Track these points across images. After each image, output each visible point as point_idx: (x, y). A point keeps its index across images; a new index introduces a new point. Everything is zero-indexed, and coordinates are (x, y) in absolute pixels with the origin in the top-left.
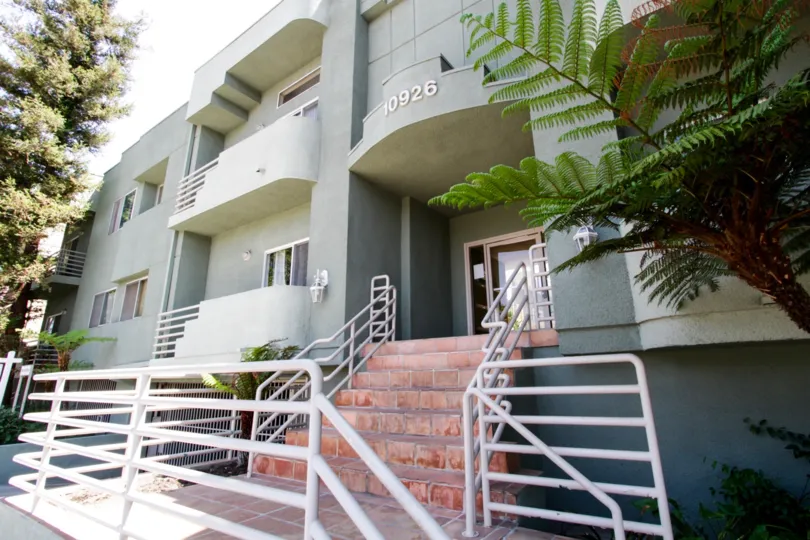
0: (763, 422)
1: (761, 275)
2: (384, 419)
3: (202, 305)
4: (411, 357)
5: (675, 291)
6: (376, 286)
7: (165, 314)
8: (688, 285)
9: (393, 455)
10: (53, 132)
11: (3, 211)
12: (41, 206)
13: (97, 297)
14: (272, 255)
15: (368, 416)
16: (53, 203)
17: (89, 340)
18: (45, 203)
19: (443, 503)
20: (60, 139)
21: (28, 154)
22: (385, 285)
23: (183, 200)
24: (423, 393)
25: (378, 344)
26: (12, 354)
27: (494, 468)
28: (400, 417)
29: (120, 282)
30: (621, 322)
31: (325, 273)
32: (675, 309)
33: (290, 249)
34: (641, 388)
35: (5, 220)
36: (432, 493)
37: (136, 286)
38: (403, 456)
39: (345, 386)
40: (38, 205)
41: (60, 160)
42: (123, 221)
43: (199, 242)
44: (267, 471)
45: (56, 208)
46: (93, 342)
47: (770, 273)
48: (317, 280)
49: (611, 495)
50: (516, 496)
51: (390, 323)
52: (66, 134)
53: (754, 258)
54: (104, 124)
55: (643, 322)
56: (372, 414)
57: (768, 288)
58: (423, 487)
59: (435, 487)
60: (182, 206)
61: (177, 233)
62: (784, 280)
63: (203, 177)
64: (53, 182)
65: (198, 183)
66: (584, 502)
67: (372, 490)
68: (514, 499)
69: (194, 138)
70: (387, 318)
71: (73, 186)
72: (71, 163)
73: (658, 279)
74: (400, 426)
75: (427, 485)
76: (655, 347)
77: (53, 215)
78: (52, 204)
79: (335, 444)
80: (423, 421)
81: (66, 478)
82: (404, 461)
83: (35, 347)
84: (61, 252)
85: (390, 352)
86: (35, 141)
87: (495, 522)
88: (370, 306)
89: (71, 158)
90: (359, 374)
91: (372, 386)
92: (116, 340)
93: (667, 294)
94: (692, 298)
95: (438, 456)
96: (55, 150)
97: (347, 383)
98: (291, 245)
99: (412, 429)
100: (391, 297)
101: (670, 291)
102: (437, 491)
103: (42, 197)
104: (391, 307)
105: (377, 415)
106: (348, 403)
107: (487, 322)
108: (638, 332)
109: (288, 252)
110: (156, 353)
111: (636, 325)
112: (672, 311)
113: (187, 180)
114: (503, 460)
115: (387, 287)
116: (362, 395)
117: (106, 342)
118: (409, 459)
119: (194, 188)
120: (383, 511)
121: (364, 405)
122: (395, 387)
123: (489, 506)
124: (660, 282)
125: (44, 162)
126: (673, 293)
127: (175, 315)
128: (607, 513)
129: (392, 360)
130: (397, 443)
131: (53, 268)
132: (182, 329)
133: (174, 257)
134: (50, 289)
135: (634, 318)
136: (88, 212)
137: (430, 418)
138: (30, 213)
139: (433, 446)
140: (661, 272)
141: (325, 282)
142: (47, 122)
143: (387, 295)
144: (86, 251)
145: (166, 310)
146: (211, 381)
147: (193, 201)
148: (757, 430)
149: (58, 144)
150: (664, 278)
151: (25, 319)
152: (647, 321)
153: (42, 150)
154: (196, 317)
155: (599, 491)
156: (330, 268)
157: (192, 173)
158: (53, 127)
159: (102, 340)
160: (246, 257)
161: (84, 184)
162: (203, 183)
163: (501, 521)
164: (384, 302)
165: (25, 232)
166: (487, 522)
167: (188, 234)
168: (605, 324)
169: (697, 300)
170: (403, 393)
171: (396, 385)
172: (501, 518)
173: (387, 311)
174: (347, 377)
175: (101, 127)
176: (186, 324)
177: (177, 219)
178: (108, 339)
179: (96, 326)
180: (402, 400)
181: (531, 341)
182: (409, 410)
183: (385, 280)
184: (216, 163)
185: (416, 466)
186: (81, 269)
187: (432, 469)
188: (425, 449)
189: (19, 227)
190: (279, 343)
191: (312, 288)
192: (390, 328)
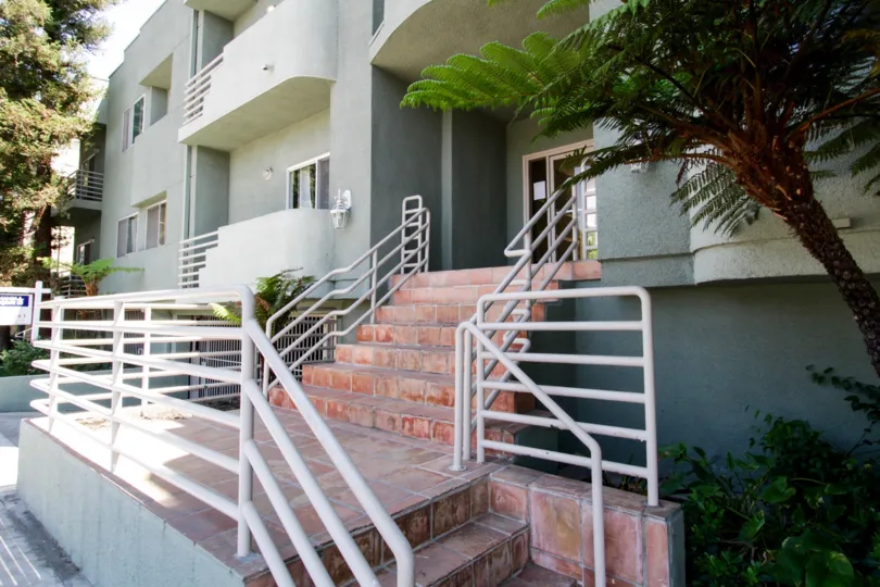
0: (829, 370)
1: (768, 190)
2: (400, 355)
3: (222, 231)
4: (439, 290)
5: (727, 212)
6: (407, 208)
7: (187, 241)
8: (745, 206)
9: (404, 392)
10: (40, 26)
11: (3, 126)
12: (42, 118)
13: (120, 223)
14: (297, 172)
15: (385, 352)
16: (56, 116)
17: (115, 270)
18: (45, 115)
19: (444, 440)
20: (50, 34)
21: (16, 55)
22: (417, 207)
23: (192, 107)
24: (444, 329)
25: (408, 275)
26: (39, 284)
27: (502, 407)
28: (416, 353)
29: (141, 206)
30: (674, 252)
31: (347, 194)
32: (725, 236)
33: (314, 165)
34: (644, 325)
35: (7, 137)
36: (435, 430)
37: (156, 209)
38: (415, 393)
39: (367, 320)
40: (38, 117)
41: (53, 62)
42: (136, 133)
43: (216, 158)
44: (283, 404)
45: (59, 122)
46: (118, 272)
47: (778, 187)
48: (339, 201)
49: (593, 435)
50: (514, 435)
51: (423, 250)
52: (58, 28)
53: (761, 168)
54: (98, 14)
55: (696, 251)
56: (389, 351)
57: (778, 206)
58: (426, 423)
59: (438, 424)
60: (192, 115)
61: (190, 148)
62: (795, 197)
63: (209, 78)
64: (53, 90)
65: (205, 85)
66: (568, 442)
67: (378, 425)
68: (512, 438)
69: (196, 27)
70: (420, 245)
71: (75, 93)
72: (68, 65)
73: (704, 198)
74: (416, 363)
75: (430, 422)
76: (704, 280)
77: (58, 129)
78: (54, 116)
79: (348, 379)
80: (439, 357)
81: (77, 404)
82: (414, 398)
83: (67, 278)
84: (79, 172)
85: (421, 285)
86: (22, 38)
87: (488, 459)
88: (401, 228)
89: (66, 59)
90: (383, 308)
91: (396, 322)
92: (144, 270)
93: (716, 216)
94: (750, 221)
95: (447, 394)
96: (45, 49)
97: (369, 317)
98: (315, 160)
99: (428, 366)
100: (424, 222)
101: (721, 213)
102: (439, 428)
103: (42, 108)
104: (424, 232)
105: (394, 351)
106: (369, 338)
107: (511, 249)
108: (691, 264)
109: (312, 169)
110: (181, 284)
111: (690, 255)
112: (723, 237)
113: (195, 82)
114: (511, 400)
115: (420, 209)
116: (383, 330)
117: (132, 273)
118: (420, 396)
119: (202, 91)
120: (383, 444)
121: (383, 341)
122: (419, 323)
123: (482, 443)
124: (706, 201)
125: (37, 65)
126: (724, 214)
127: (197, 242)
128: (586, 453)
129: (420, 293)
130: (408, 380)
131: (72, 191)
132: (203, 258)
133: (189, 176)
134: (69, 215)
135: (688, 246)
136: (96, 124)
137: (447, 356)
138: (32, 127)
139: (442, 384)
140: (706, 189)
141: (348, 204)
142: (31, 14)
143: (420, 218)
144: (102, 172)
145: (187, 236)
146: (222, 312)
147: (201, 109)
148: (819, 379)
149: (49, 42)
150: (712, 196)
151: (51, 247)
152: (701, 249)
153: (33, 50)
154: (216, 245)
155: (581, 430)
156: (353, 188)
157: (198, 74)
158: (39, 20)
159: (128, 270)
160: (268, 176)
161: (86, 90)
162: (209, 86)
163: (497, 458)
164: (416, 227)
165: (29, 151)
166: (480, 458)
167: (203, 150)
168: (655, 254)
169: (756, 223)
170: (424, 329)
171: (420, 321)
172: (499, 455)
173: (419, 237)
174: (370, 311)
175: (95, 17)
176: (207, 253)
177: (188, 130)
178: (135, 269)
179: (123, 255)
180: (422, 336)
181: (574, 274)
182: (429, 347)
183: (417, 201)
184: (221, 60)
185: (426, 403)
186: (101, 191)
187: (441, 407)
188: (435, 387)
189: (23, 145)
190: (292, 273)
191: (332, 211)
192: (423, 257)
